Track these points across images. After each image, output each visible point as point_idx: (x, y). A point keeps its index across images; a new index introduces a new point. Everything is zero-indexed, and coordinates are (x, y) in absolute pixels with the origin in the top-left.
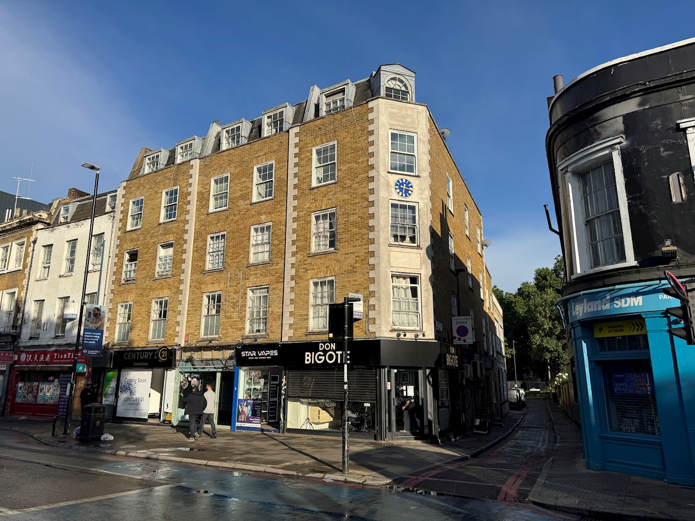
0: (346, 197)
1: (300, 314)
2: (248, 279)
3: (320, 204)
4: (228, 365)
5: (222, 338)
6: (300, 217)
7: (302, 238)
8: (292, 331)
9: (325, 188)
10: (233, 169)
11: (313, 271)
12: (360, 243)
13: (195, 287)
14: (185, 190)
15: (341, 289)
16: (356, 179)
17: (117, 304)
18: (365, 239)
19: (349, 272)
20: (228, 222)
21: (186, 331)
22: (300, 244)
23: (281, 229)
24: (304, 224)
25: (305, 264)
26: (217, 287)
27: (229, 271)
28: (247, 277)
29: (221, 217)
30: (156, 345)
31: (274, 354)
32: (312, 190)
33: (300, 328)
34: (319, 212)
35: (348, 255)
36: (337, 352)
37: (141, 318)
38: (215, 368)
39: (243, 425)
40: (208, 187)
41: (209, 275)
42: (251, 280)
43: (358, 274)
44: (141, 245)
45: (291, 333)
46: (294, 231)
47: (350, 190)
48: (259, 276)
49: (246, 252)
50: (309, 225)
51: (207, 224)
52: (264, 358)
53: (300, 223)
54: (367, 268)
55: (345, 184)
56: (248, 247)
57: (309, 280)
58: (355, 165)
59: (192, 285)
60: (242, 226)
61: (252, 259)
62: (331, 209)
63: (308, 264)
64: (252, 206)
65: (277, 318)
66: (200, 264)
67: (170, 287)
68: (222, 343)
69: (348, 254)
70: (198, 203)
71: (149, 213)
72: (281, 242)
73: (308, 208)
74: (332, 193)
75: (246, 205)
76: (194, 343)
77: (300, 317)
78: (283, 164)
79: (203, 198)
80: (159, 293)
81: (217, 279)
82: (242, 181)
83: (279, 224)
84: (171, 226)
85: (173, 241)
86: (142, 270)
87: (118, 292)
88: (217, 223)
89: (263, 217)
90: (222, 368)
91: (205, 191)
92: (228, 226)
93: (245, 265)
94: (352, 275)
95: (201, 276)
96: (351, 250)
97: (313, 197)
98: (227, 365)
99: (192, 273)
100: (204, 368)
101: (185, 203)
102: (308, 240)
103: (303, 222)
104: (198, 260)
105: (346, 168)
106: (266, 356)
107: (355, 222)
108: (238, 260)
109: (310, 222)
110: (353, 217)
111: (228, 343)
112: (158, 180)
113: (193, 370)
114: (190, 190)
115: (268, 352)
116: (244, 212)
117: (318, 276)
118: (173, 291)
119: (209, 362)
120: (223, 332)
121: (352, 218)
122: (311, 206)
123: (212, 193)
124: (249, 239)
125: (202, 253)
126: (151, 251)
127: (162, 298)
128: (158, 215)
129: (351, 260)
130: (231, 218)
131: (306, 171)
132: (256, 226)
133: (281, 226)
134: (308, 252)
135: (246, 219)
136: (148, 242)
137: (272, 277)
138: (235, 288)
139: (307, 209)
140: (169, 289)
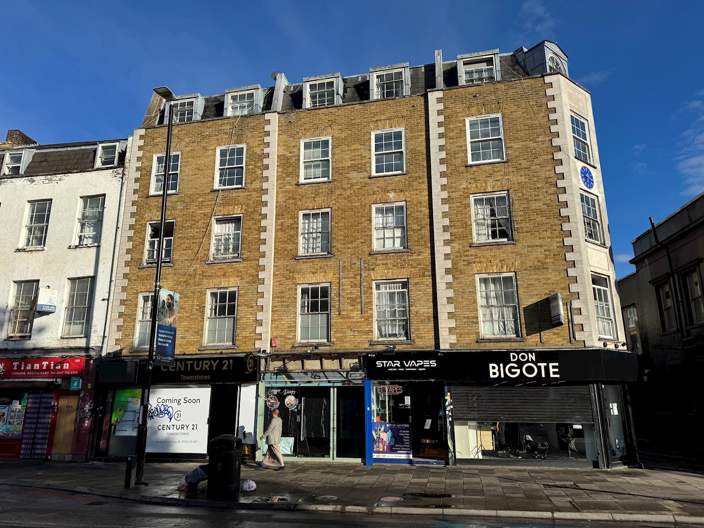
0: (523, 179)
1: (465, 315)
2: (373, 269)
3: (484, 185)
4: (352, 378)
5: (335, 342)
6: (453, 199)
7: (459, 223)
8: (454, 337)
9: (490, 167)
10: (337, 132)
11: (479, 265)
12: (549, 234)
13: (284, 276)
14: (258, 151)
15: (527, 287)
16: (535, 160)
17: (137, 294)
18: (556, 230)
19: (536, 268)
20: (333, 197)
21: (272, 333)
22: (455, 231)
23: (421, 211)
24: (460, 207)
25: (466, 256)
26: (322, 278)
27: (340, 258)
28: (371, 267)
29: (321, 191)
30: (219, 351)
31: (430, 364)
32: (469, 168)
33: (468, 334)
34: (481, 194)
35: (533, 248)
36: (539, 364)
37: (187, 315)
38: (329, 382)
39: (381, 456)
40: (295, 150)
41: (307, 262)
42: (378, 271)
43: (550, 271)
44: (180, 216)
45: (453, 339)
46: (445, 215)
47: (527, 172)
48: (391, 266)
49: (367, 235)
50: (468, 208)
51: (297, 197)
52: (414, 369)
53: (453, 205)
54: (563, 265)
55: (520, 164)
56: (370, 230)
57: (474, 274)
58: (532, 145)
59: (277, 273)
60: (357, 204)
61: (376, 246)
62: (499, 193)
63: (471, 256)
64: (372, 181)
65: (425, 319)
66: (289, 247)
67: (240, 274)
68: (336, 349)
69: (533, 246)
70: (280, 170)
71: (192, 175)
72: (424, 227)
73: (464, 188)
74: (502, 173)
75: (361, 178)
76: (287, 348)
77: (466, 320)
78: (419, 133)
79: (288, 165)
80: (220, 282)
81: (321, 268)
82: (353, 147)
83: (419, 205)
84: (235, 194)
85: (241, 215)
86: (184, 250)
87: (138, 276)
88: (314, 198)
89: (392, 195)
90: (342, 382)
91: (290, 154)
92: (334, 202)
93: (367, 253)
94: (542, 272)
95: (293, 262)
96: (537, 242)
97: (472, 176)
98: (350, 378)
99: (276, 259)
100: (309, 382)
101: (258, 167)
102: (467, 226)
103: (459, 205)
104: (285, 242)
105: (520, 146)
106: (417, 368)
107: (539, 209)
108: (355, 244)
109: (469, 205)
110: (536, 203)
111: (346, 349)
112: (207, 133)
113: (289, 385)
114: (266, 150)
115: (421, 362)
116: (359, 187)
117: (488, 271)
118: (247, 280)
119: (318, 374)
120: (337, 335)
121: (534, 205)
122: (469, 186)
123: (302, 160)
124: (370, 221)
125: (292, 233)
126: (200, 224)
127: (226, 288)
128: (210, 179)
129: (539, 254)
130: (338, 192)
131: (457, 144)
132: (381, 205)
133: (421, 207)
134: (470, 241)
135: (364, 195)
136: (193, 212)
137: (413, 269)
138: (352, 280)
139: (463, 190)
140: (239, 276)
